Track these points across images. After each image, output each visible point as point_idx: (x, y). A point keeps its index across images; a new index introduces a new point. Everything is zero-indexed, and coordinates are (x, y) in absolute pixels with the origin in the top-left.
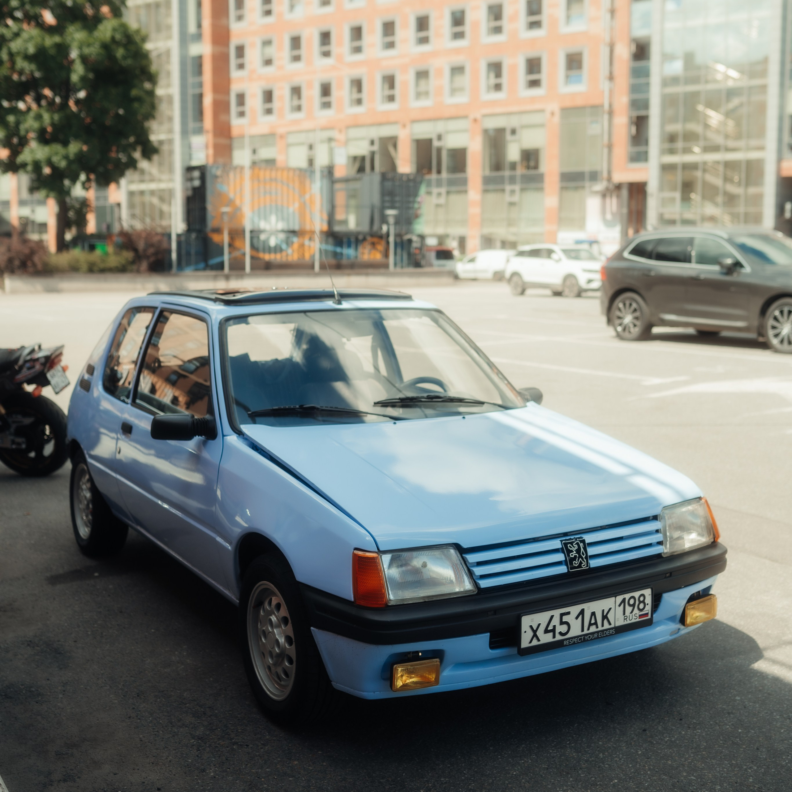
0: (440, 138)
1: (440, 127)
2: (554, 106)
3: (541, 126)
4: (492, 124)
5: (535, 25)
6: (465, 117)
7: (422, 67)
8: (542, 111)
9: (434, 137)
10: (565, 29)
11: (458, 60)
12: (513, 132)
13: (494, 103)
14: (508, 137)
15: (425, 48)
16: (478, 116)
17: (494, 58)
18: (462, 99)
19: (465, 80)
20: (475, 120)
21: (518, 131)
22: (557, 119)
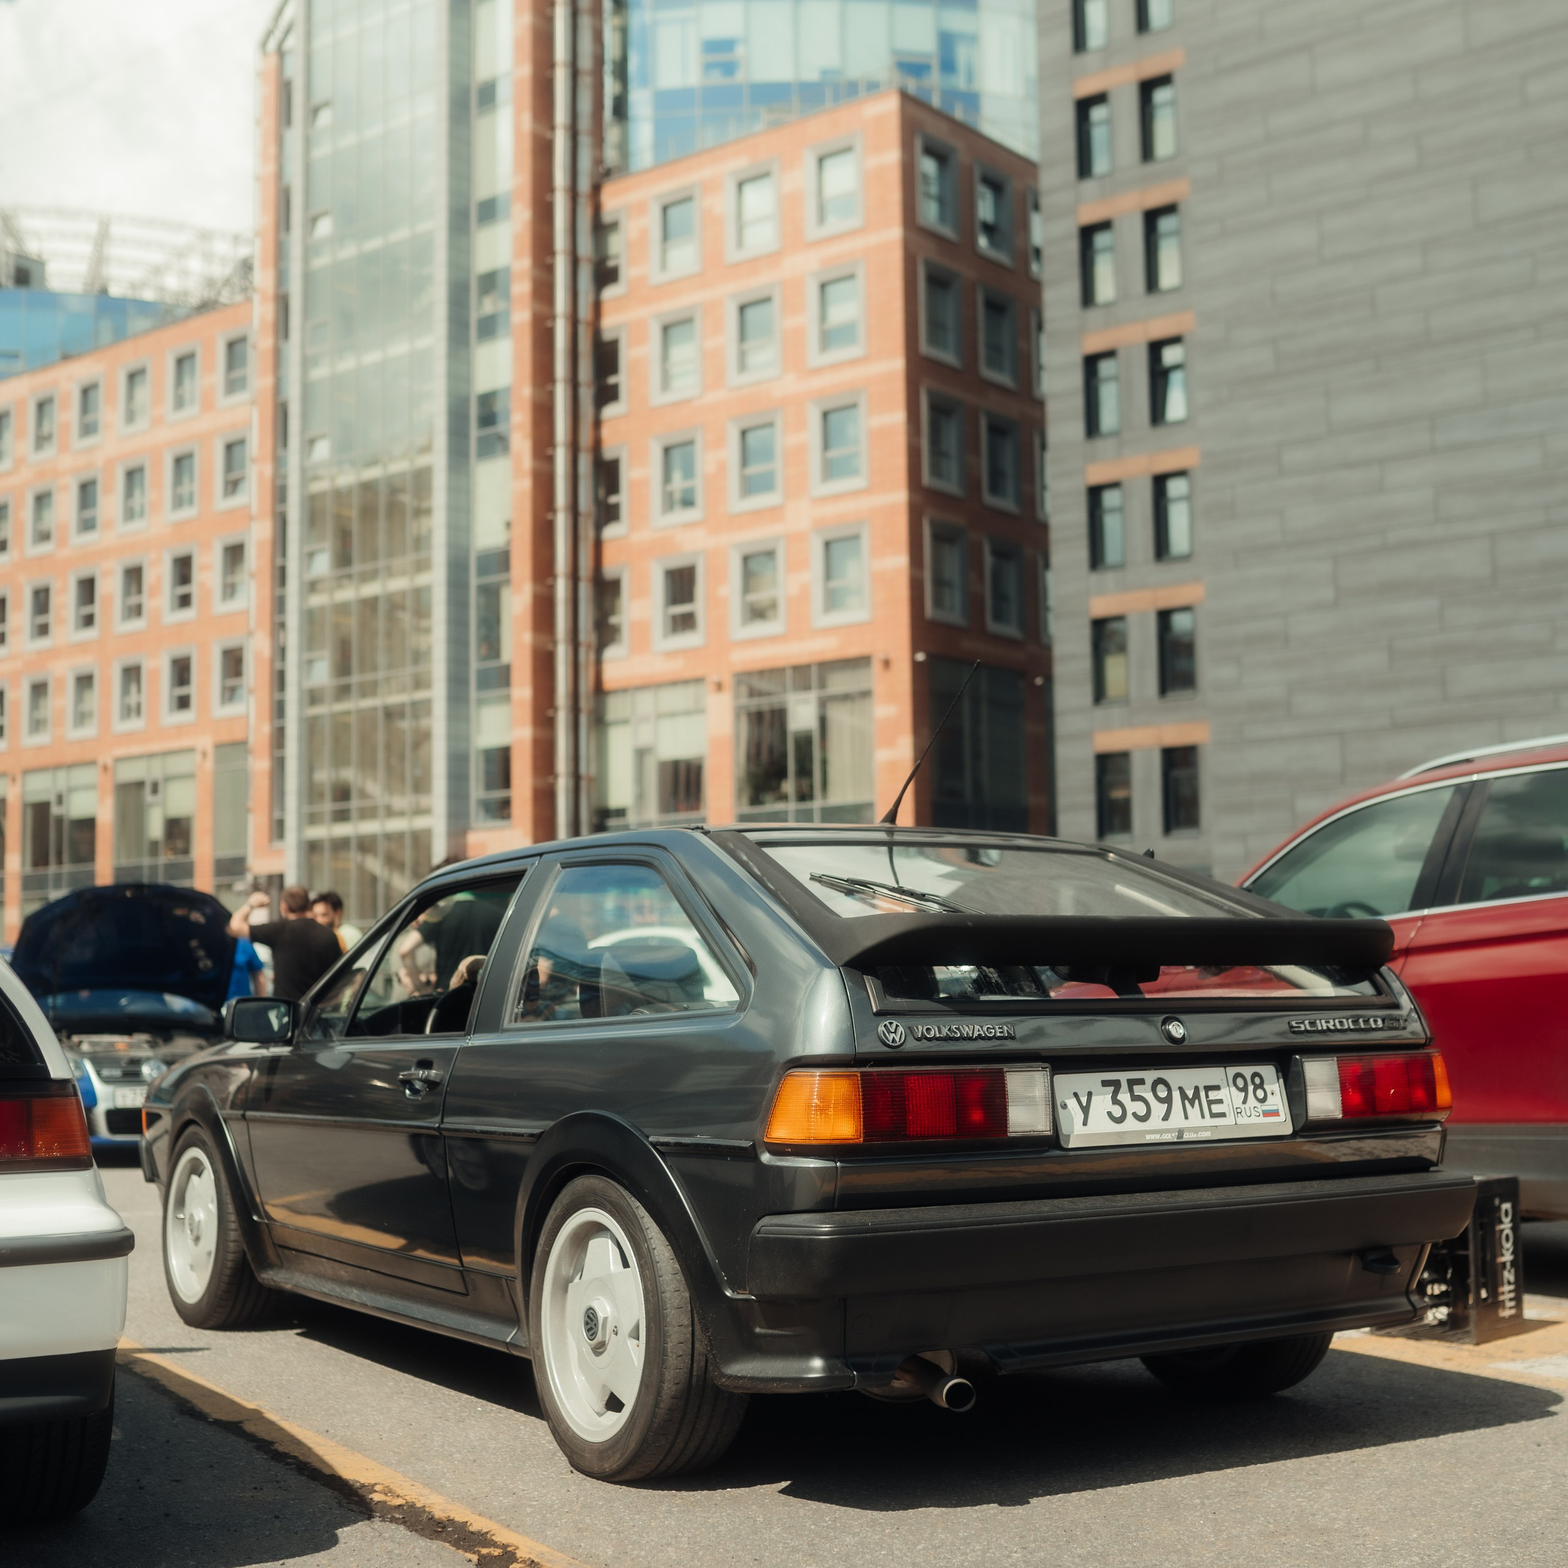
0: (60, 800)
1: (62, 781)
2: (205, 742)
3: (190, 776)
4: (130, 773)
5: (185, 601)
6: (92, 763)
7: (38, 677)
8: (191, 750)
9: (53, 799)
10: (221, 608)
11: (85, 663)
12: (155, 789)
13: (129, 737)
14: (149, 797)
15: (44, 643)
16: (109, 761)
17: (131, 660)
18: (89, 731)
19: (93, 699)
20: (105, 768)
21: (161, 788)
22: (209, 764)
